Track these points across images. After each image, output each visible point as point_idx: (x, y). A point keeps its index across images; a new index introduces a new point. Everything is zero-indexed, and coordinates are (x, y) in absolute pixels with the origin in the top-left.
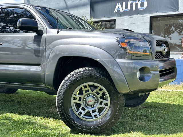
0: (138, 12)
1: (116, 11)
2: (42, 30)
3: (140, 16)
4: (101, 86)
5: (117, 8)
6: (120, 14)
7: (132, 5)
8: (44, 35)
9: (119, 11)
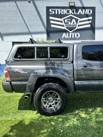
0: (75, 39)
1: (63, 37)
5: (63, 35)
6: (65, 39)
7: (72, 35)
9: (64, 37)
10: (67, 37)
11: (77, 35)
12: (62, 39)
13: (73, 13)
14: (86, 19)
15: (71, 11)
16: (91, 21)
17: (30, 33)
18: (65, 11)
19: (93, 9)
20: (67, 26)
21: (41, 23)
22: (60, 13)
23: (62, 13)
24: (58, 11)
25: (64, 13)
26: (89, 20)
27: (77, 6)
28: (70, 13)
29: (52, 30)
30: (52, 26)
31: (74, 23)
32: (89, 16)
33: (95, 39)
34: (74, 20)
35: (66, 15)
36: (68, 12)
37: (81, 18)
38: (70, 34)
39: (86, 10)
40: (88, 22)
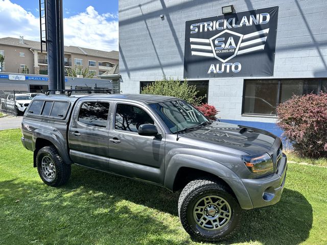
0: (232, 74)
1: (209, 72)
2: (161, 135)
3: (234, 78)
4: (222, 199)
5: (210, 69)
6: (213, 75)
7: (226, 67)
8: (163, 139)
9: (212, 72)
10: (216, 70)
11: (236, 68)
12: (208, 76)
13: (230, 27)
16: (266, 37)
17: (161, 66)
18: (216, 25)
20: (217, 52)
21: (177, 50)
22: (208, 29)
23: (210, 29)
24: (204, 26)
25: (214, 28)
26: (262, 36)
28: (225, 27)
30: (193, 53)
31: (230, 44)
32: (262, 26)
33: (272, 75)
34: (232, 38)
35: (217, 32)
36: (221, 25)
37: (244, 34)
38: (223, 66)
39: (258, 16)
40: (259, 40)
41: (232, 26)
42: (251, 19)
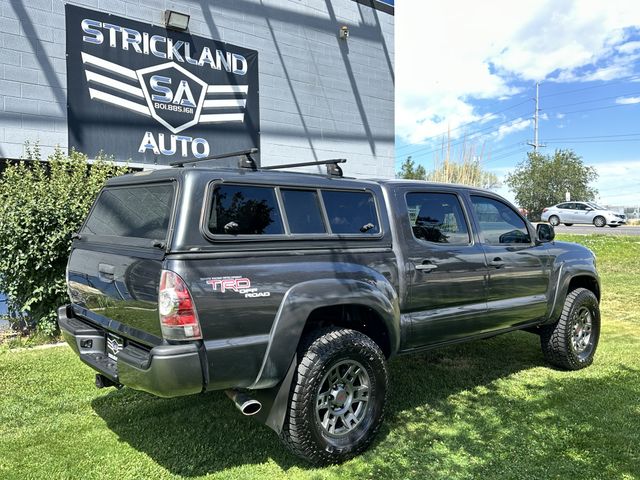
1: (142, 148)
5: (145, 142)
6: (150, 156)
7: (179, 144)
9: (149, 151)
10: (159, 148)
11: (201, 148)
12: (139, 157)
13: (179, 58)
14: (228, 89)
15: (171, 49)
16: (245, 101)
18: (150, 45)
19: (252, 56)
20: (158, 106)
21: (40, 73)
22: (130, 46)
23: (137, 48)
24: (119, 36)
26: (238, 96)
27: (193, 31)
28: (170, 55)
29: (95, 111)
30: (94, 94)
31: (184, 96)
32: (237, 78)
34: (187, 84)
35: (151, 60)
36: (162, 47)
37: (210, 83)
38: (174, 140)
39: (229, 56)
40: (234, 103)
41: (185, 59)
42: (218, 58)
